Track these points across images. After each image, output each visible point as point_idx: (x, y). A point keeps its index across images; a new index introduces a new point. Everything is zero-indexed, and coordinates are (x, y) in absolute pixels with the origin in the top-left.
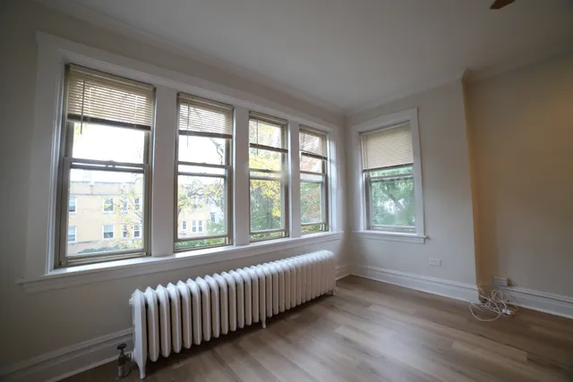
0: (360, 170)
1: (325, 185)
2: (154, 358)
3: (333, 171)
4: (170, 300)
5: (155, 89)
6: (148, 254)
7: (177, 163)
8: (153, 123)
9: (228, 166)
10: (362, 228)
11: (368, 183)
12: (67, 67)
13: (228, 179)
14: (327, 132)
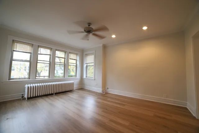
0: (85, 63)
1: (76, 66)
2: (29, 96)
3: (78, 63)
4: (33, 87)
5: (33, 45)
6: (29, 79)
7: (37, 60)
8: (32, 52)
9: (50, 61)
10: (85, 77)
11: (87, 66)
12: (13, 40)
13: (50, 64)
14: (77, 54)
